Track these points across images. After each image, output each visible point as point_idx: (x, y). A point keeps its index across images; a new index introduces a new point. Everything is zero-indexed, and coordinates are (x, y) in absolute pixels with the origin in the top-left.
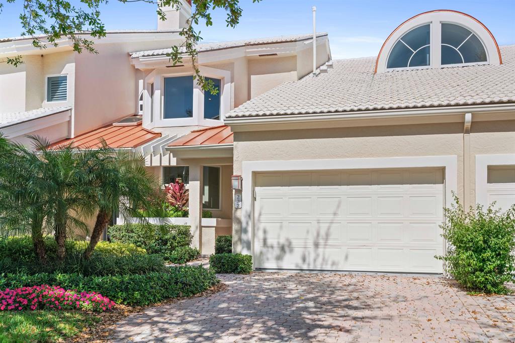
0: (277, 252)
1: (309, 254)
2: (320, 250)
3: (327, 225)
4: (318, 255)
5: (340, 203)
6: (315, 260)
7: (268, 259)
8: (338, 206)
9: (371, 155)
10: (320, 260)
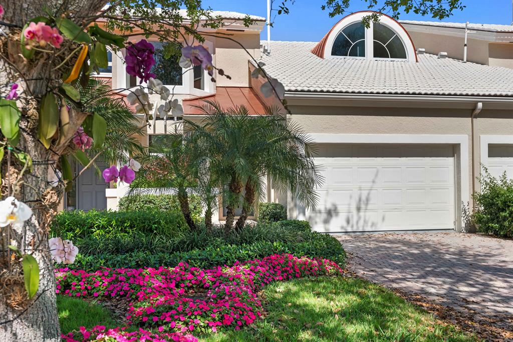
0: (324, 216)
1: (352, 216)
2: (362, 214)
3: (367, 191)
4: (359, 218)
5: (377, 172)
6: (357, 222)
7: (316, 223)
8: (376, 175)
9: (406, 132)
10: (361, 222)
